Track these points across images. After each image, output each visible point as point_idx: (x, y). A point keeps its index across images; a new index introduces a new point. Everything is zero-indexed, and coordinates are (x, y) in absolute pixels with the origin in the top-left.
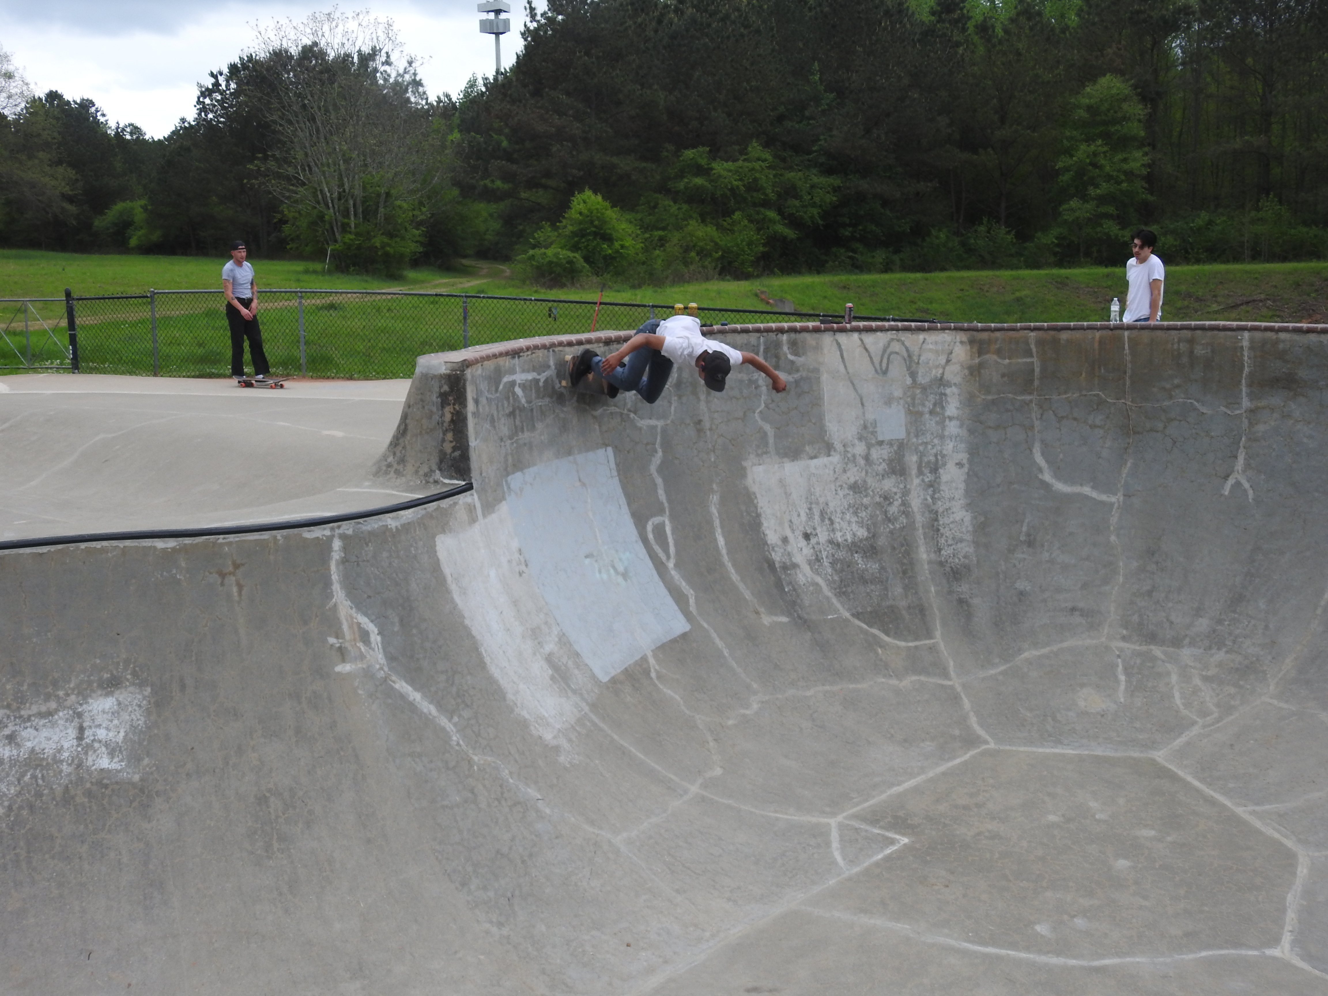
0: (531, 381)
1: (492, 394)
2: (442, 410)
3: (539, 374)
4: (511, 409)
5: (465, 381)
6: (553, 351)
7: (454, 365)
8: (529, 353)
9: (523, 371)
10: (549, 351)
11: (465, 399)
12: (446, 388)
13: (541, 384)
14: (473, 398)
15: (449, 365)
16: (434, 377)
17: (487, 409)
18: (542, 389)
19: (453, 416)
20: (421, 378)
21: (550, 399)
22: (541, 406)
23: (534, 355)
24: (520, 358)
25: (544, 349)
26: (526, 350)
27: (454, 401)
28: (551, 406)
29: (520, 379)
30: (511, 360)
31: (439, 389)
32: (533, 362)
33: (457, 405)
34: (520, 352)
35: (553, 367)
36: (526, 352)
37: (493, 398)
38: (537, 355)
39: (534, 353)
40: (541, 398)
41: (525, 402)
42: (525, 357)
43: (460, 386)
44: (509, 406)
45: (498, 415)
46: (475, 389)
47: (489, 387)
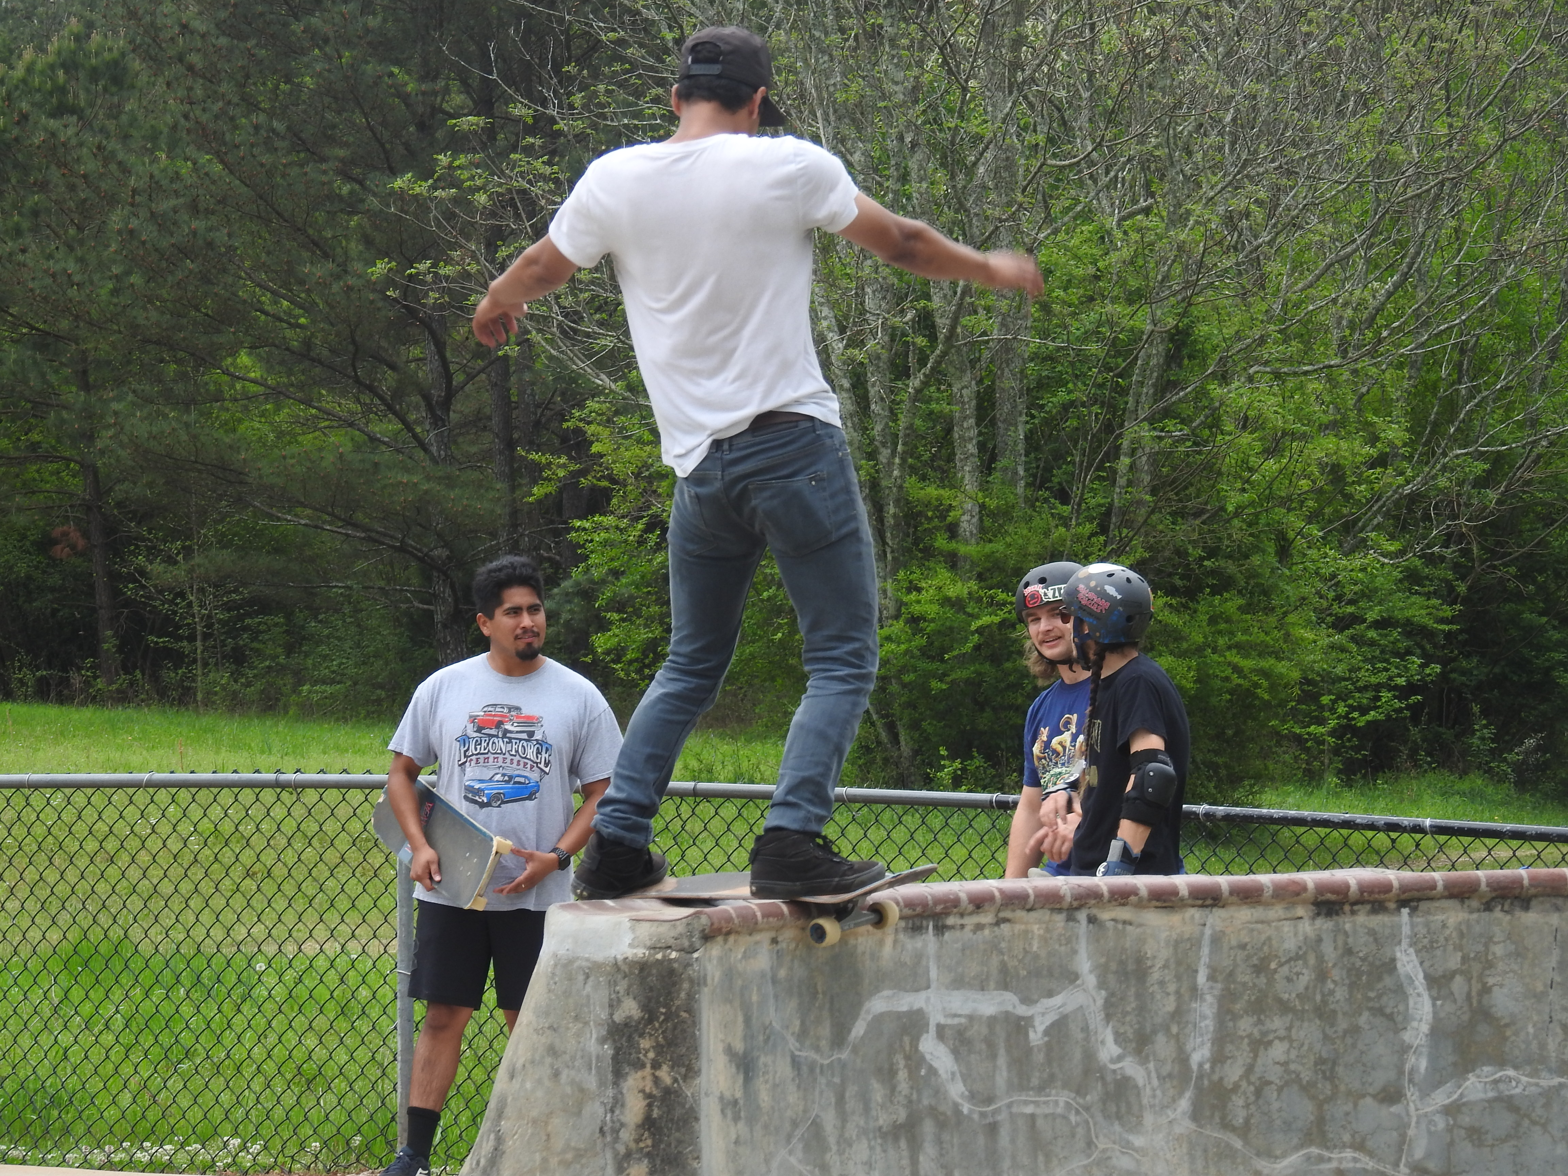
0: (992, 1021)
1: (817, 1049)
2: (616, 1084)
3: (1027, 1000)
4: (902, 1115)
5: (698, 982)
6: (1092, 920)
7: (663, 929)
8: (987, 918)
9: (959, 983)
10: (1070, 918)
11: (694, 1049)
12: (631, 1008)
13: (1036, 1037)
14: (729, 1051)
15: (645, 931)
16: (592, 970)
17: (793, 1097)
18: (1039, 1058)
19: (650, 1106)
20: (553, 974)
21: (1073, 1095)
22: (1033, 1117)
23: (1005, 927)
24: (947, 935)
25: (1053, 910)
26: (971, 908)
27: (658, 1054)
28: (1078, 1125)
29: (944, 1009)
30: (901, 936)
31: (607, 1010)
32: (1003, 954)
33: (665, 1068)
34: (946, 913)
35: (1091, 980)
36: (971, 914)
37: (822, 1066)
38: (1018, 928)
39: (1006, 920)
40: (1032, 1089)
41: (962, 1096)
42: (967, 933)
43: (678, 1002)
44: (891, 1102)
45: (843, 1127)
46: (740, 1019)
47: (803, 1023)
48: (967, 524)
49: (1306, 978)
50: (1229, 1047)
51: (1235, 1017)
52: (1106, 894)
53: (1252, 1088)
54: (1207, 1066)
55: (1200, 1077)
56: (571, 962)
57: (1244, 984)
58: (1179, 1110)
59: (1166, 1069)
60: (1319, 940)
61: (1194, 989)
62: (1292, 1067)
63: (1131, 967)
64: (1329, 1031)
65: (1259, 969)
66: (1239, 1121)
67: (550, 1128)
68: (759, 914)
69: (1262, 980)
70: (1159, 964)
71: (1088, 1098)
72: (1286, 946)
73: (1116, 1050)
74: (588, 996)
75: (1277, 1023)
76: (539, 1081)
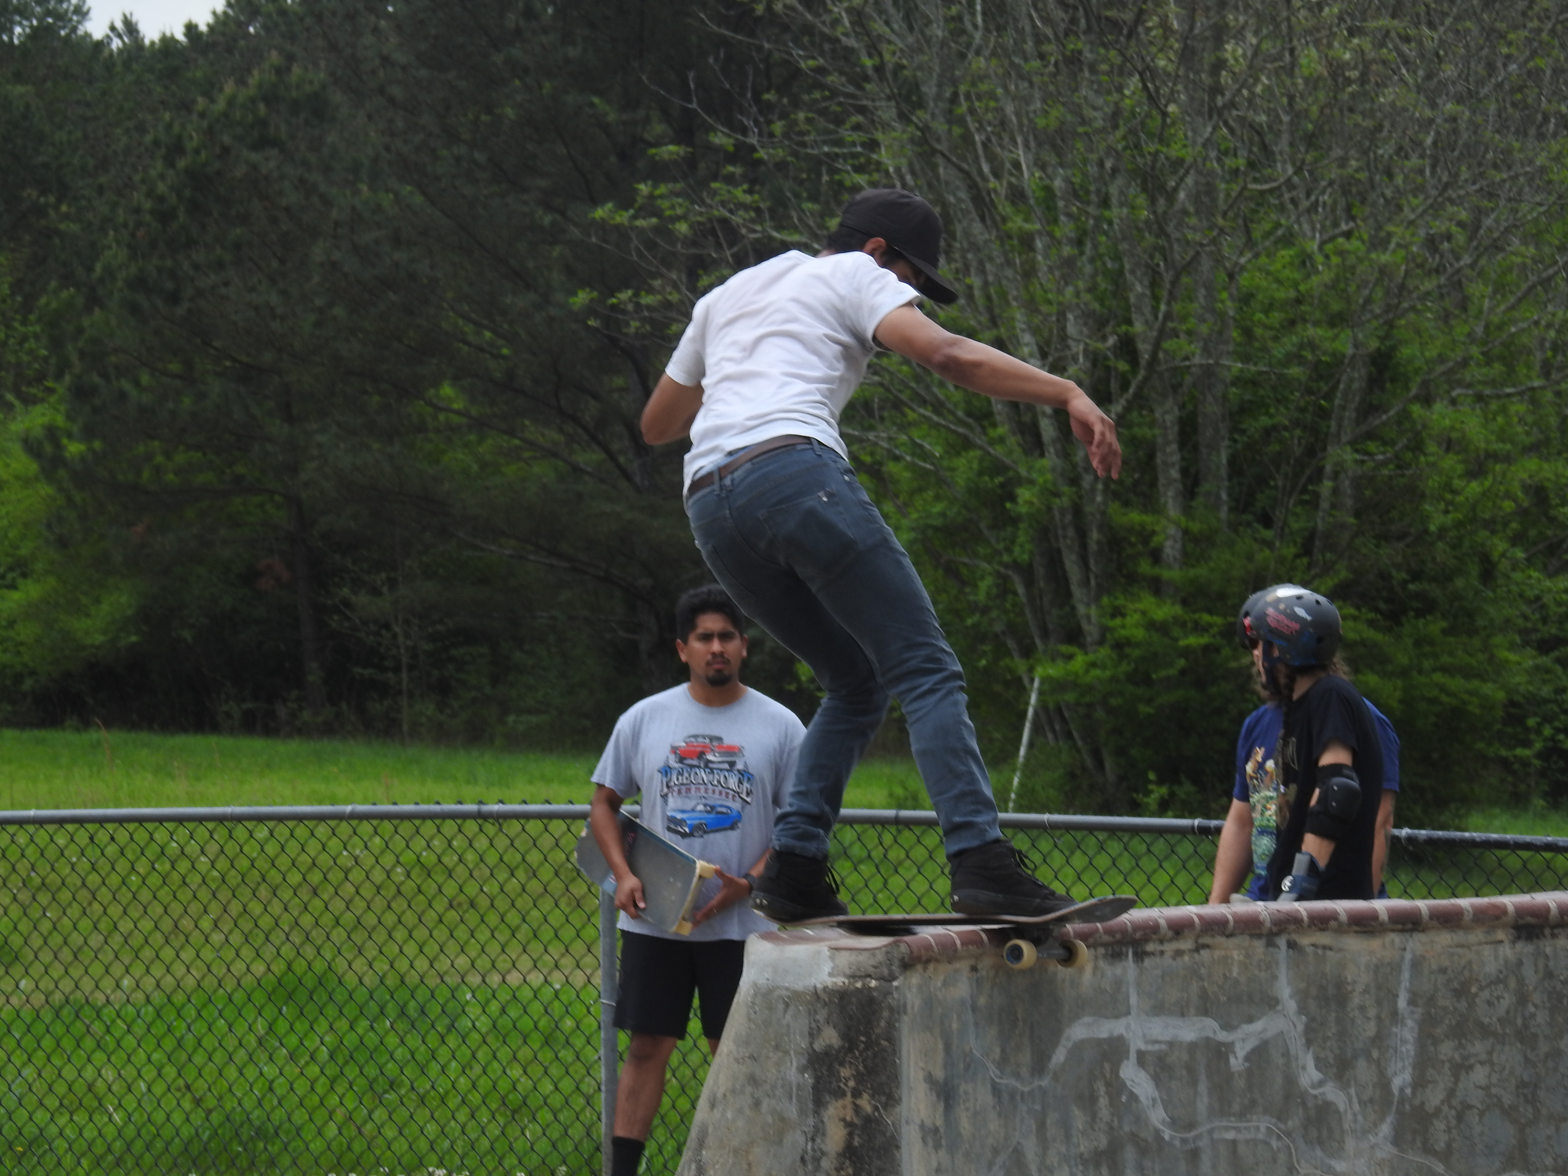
0: (1192, 1047)
1: (1018, 1076)
2: (817, 1113)
3: (1227, 1027)
4: (1103, 1142)
5: (898, 1011)
6: (1291, 945)
7: (863, 958)
8: (1186, 944)
9: (1159, 1009)
10: (1271, 944)
11: (895, 1078)
12: (830, 1037)
13: (1237, 1062)
14: (930, 1079)
15: (844, 959)
16: (793, 998)
17: (994, 1124)
18: (1240, 1083)
19: (850, 1135)
20: (753, 1003)
21: (1274, 1120)
22: (1234, 1142)
23: (1205, 953)
24: (1147, 962)
25: (1252, 936)
26: (1170, 934)
27: (858, 1082)
28: (1279, 1150)
29: (1144, 1035)
30: (1101, 963)
31: (807, 1040)
32: (1202, 979)
33: (866, 1096)
34: (1146, 940)
35: (1291, 1006)
36: (1171, 940)
37: (1022, 1093)
38: (1218, 954)
39: (1206, 946)
40: (1234, 1115)
41: (1163, 1122)
42: (1167, 960)
43: (878, 1031)
44: (1093, 1129)
45: (1045, 1154)
46: (941, 1046)
47: (1003, 1051)
48: (1171, 550)
49: (1507, 1002)
50: (1430, 1072)
51: (1436, 1042)
52: (1305, 918)
53: (1454, 1112)
54: (1408, 1091)
55: (1402, 1101)
56: (770, 991)
57: (1445, 1009)
58: (1381, 1135)
59: (1368, 1093)
60: (1520, 963)
61: (1395, 1014)
62: (1494, 1091)
63: (1331, 991)
64: (1530, 1055)
65: (1461, 992)
66: (1441, 1146)
67: (751, 1158)
68: (958, 942)
69: (1463, 1005)
70: (1359, 988)
71: (1290, 1123)
72: (1487, 969)
73: (1316, 1075)
74: (788, 1026)
75: (1478, 1047)
76: (740, 1111)
